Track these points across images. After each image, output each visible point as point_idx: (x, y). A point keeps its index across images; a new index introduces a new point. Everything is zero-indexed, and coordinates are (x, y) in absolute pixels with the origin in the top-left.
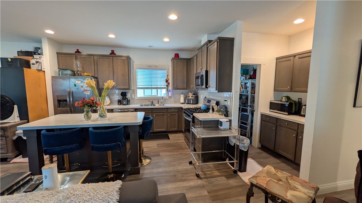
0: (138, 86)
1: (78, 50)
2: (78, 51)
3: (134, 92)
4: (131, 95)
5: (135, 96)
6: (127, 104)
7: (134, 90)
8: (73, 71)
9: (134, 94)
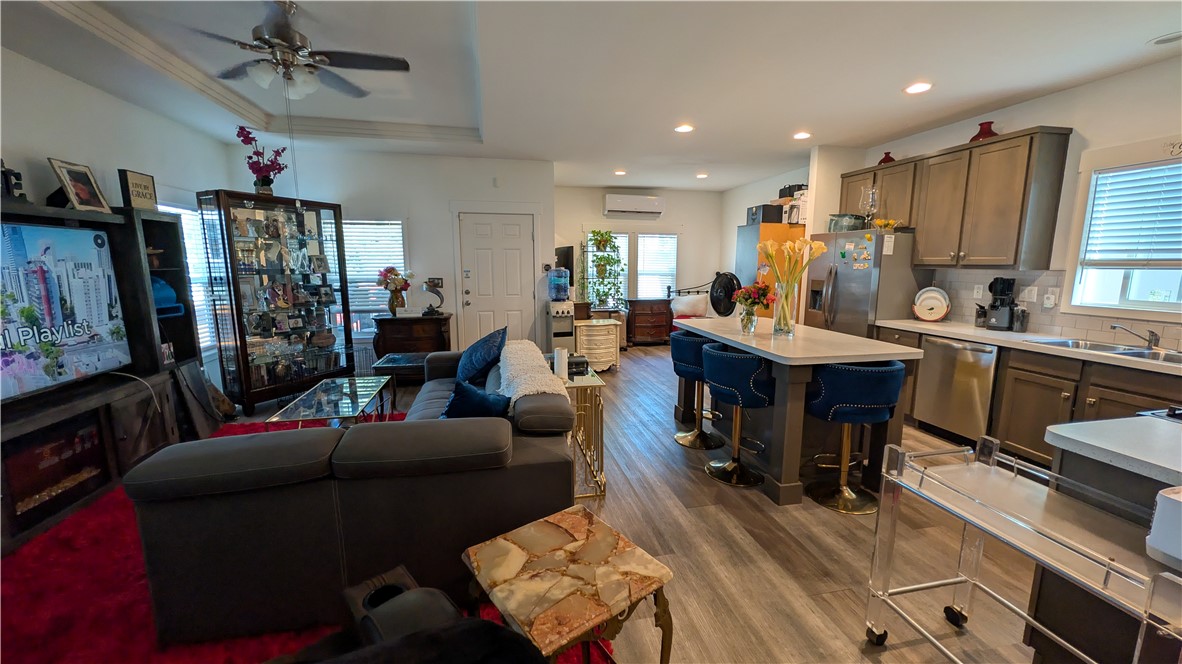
0: (1091, 256)
1: (887, 154)
2: (888, 159)
3: (1063, 283)
4: (1041, 295)
5: (1060, 296)
6: (1010, 328)
7: (1062, 272)
8: (857, 217)
9: (1058, 290)
